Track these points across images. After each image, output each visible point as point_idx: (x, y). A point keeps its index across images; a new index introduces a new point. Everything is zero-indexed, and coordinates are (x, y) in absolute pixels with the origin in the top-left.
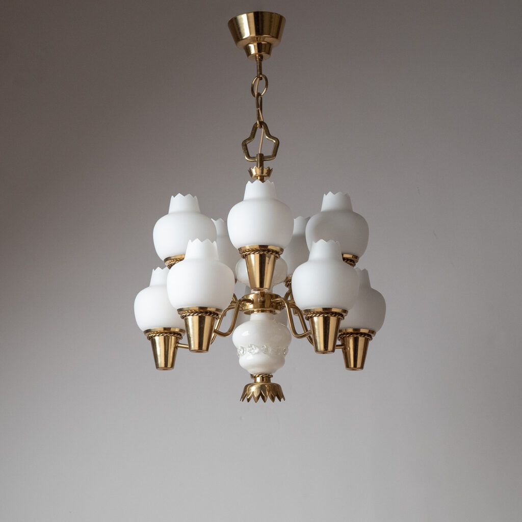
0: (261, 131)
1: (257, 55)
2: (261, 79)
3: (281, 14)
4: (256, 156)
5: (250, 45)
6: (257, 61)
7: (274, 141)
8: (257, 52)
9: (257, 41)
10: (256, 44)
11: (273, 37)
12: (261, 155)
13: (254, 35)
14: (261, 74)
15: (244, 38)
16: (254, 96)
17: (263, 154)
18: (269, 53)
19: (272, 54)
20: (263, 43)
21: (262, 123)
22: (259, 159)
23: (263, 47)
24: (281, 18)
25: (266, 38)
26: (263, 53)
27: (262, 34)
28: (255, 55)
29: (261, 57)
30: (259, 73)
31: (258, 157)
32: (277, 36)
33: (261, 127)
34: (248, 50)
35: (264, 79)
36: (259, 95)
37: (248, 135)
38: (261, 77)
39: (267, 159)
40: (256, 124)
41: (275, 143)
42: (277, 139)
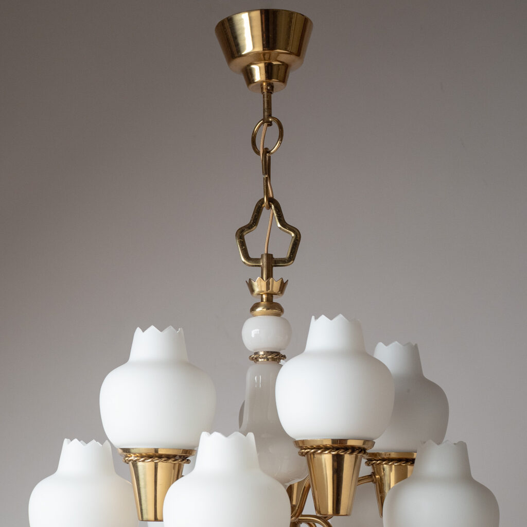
0: (269, 214)
1: (264, 84)
2: (270, 124)
3: (307, 15)
4: (260, 257)
5: (253, 66)
6: (263, 93)
7: (293, 235)
8: (264, 78)
9: (265, 60)
10: (262, 65)
11: (291, 53)
12: (269, 257)
13: (259, 48)
14: (270, 115)
15: (243, 54)
16: (258, 153)
17: (272, 255)
18: (284, 80)
19: (288, 84)
20: (275, 63)
21: (271, 200)
22: (265, 264)
23: (275, 70)
24: (306, 21)
25: (281, 56)
26: (274, 81)
27: (274, 48)
28: (261, 83)
29: (271, 87)
30: (266, 114)
31: (265, 259)
32: (299, 53)
33: (270, 207)
34: (248, 74)
35: (275, 124)
36: (267, 151)
37: (247, 220)
38: (271, 122)
39: (279, 263)
40: (262, 201)
41: (293, 237)
42: (296, 231)
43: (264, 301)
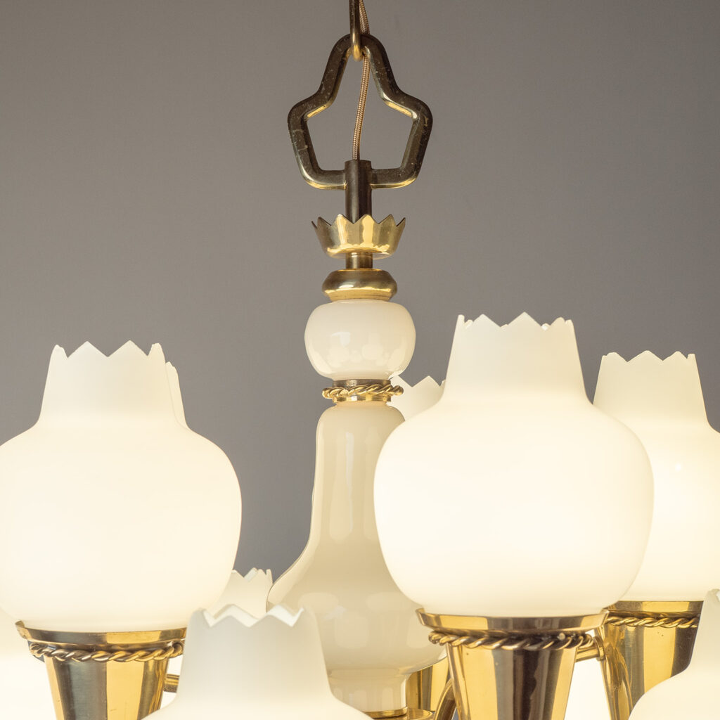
4: (342, 167)
7: (414, 116)
12: (364, 167)
17: (369, 163)
21: (366, 40)
22: (353, 182)
31: (353, 173)
33: (364, 53)
37: (313, 88)
39: (386, 181)
40: (344, 43)
41: (415, 122)
42: (422, 107)
43: (355, 265)
